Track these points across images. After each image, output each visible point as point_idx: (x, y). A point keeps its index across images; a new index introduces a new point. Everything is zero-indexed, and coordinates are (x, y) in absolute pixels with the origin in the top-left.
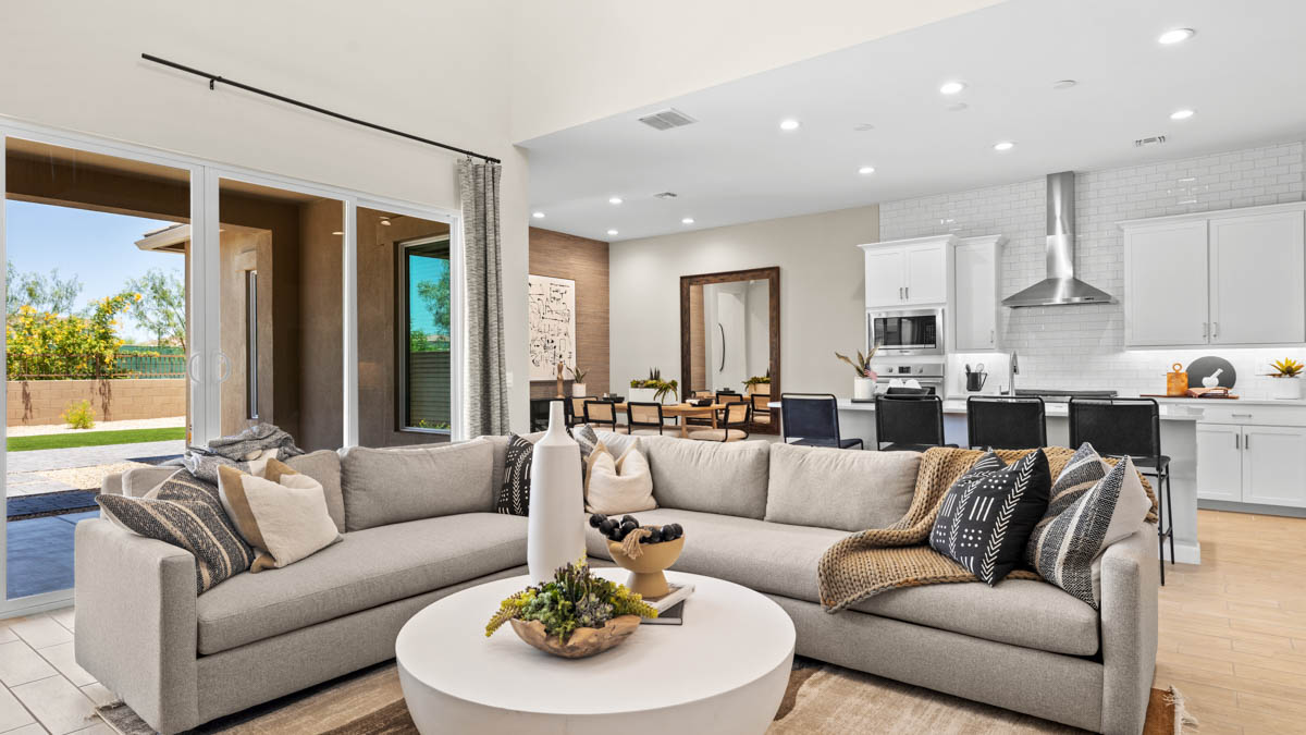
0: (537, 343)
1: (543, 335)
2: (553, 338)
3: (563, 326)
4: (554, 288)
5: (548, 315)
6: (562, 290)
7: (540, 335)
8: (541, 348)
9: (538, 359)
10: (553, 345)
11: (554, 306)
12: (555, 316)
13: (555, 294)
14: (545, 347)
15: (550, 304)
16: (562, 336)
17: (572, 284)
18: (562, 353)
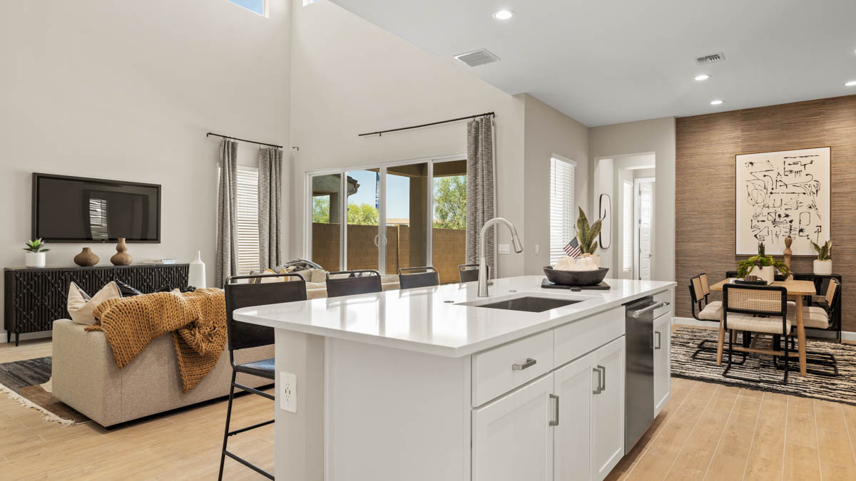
0: (760, 218)
1: (772, 210)
2: (787, 212)
3: (807, 200)
4: (788, 161)
5: (780, 190)
6: (807, 161)
7: (766, 211)
8: (769, 224)
9: (764, 233)
10: (788, 219)
11: (791, 179)
12: (791, 189)
13: (788, 168)
14: (774, 222)
15: (785, 179)
16: (805, 208)
17: (825, 153)
18: (802, 227)
